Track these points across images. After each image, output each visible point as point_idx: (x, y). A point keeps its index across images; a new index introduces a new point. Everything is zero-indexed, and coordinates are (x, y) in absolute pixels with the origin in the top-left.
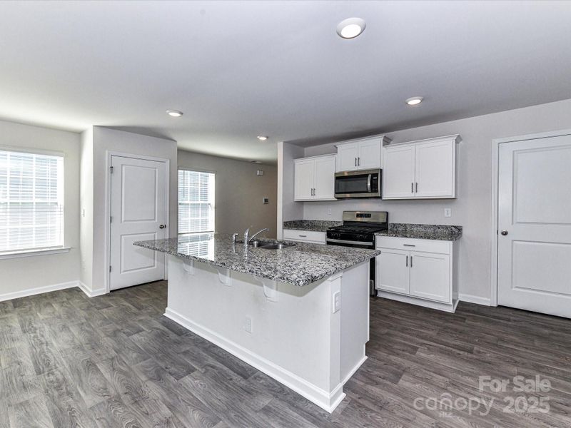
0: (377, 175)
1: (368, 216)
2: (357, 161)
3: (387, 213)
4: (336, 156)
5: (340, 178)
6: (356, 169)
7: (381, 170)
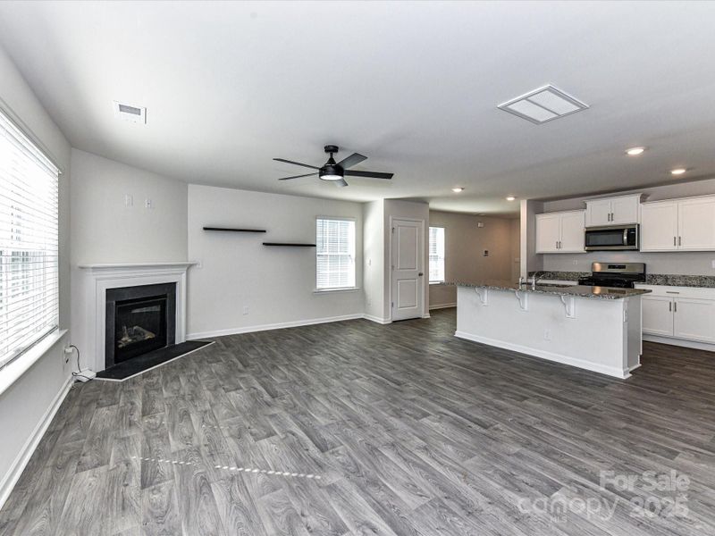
0: (634, 230)
1: (623, 267)
2: (611, 216)
3: (645, 265)
4: (585, 211)
5: (591, 233)
6: (609, 223)
7: (639, 225)
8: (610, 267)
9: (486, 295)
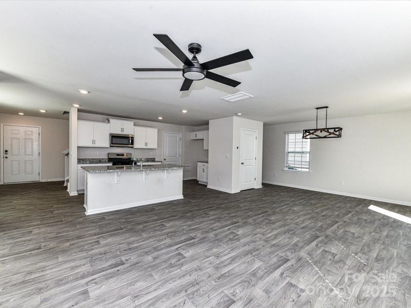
8: (117, 155)
9: (116, 177)
